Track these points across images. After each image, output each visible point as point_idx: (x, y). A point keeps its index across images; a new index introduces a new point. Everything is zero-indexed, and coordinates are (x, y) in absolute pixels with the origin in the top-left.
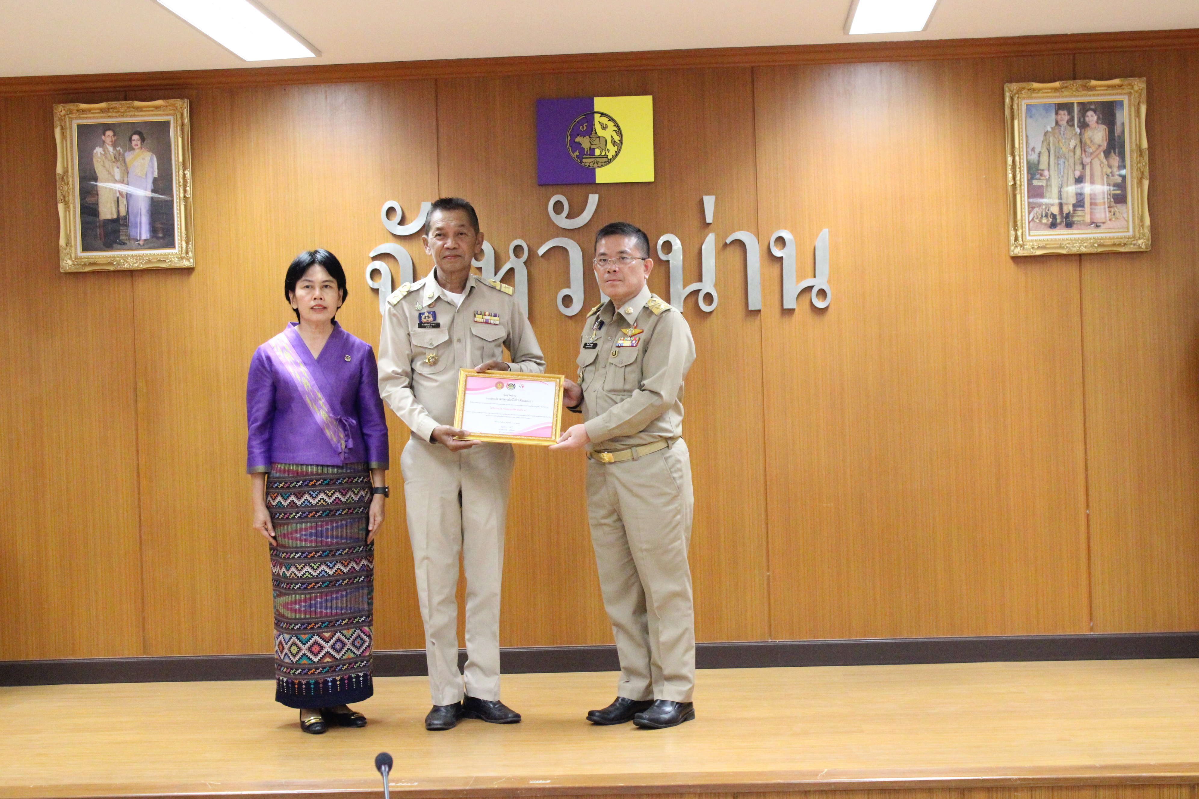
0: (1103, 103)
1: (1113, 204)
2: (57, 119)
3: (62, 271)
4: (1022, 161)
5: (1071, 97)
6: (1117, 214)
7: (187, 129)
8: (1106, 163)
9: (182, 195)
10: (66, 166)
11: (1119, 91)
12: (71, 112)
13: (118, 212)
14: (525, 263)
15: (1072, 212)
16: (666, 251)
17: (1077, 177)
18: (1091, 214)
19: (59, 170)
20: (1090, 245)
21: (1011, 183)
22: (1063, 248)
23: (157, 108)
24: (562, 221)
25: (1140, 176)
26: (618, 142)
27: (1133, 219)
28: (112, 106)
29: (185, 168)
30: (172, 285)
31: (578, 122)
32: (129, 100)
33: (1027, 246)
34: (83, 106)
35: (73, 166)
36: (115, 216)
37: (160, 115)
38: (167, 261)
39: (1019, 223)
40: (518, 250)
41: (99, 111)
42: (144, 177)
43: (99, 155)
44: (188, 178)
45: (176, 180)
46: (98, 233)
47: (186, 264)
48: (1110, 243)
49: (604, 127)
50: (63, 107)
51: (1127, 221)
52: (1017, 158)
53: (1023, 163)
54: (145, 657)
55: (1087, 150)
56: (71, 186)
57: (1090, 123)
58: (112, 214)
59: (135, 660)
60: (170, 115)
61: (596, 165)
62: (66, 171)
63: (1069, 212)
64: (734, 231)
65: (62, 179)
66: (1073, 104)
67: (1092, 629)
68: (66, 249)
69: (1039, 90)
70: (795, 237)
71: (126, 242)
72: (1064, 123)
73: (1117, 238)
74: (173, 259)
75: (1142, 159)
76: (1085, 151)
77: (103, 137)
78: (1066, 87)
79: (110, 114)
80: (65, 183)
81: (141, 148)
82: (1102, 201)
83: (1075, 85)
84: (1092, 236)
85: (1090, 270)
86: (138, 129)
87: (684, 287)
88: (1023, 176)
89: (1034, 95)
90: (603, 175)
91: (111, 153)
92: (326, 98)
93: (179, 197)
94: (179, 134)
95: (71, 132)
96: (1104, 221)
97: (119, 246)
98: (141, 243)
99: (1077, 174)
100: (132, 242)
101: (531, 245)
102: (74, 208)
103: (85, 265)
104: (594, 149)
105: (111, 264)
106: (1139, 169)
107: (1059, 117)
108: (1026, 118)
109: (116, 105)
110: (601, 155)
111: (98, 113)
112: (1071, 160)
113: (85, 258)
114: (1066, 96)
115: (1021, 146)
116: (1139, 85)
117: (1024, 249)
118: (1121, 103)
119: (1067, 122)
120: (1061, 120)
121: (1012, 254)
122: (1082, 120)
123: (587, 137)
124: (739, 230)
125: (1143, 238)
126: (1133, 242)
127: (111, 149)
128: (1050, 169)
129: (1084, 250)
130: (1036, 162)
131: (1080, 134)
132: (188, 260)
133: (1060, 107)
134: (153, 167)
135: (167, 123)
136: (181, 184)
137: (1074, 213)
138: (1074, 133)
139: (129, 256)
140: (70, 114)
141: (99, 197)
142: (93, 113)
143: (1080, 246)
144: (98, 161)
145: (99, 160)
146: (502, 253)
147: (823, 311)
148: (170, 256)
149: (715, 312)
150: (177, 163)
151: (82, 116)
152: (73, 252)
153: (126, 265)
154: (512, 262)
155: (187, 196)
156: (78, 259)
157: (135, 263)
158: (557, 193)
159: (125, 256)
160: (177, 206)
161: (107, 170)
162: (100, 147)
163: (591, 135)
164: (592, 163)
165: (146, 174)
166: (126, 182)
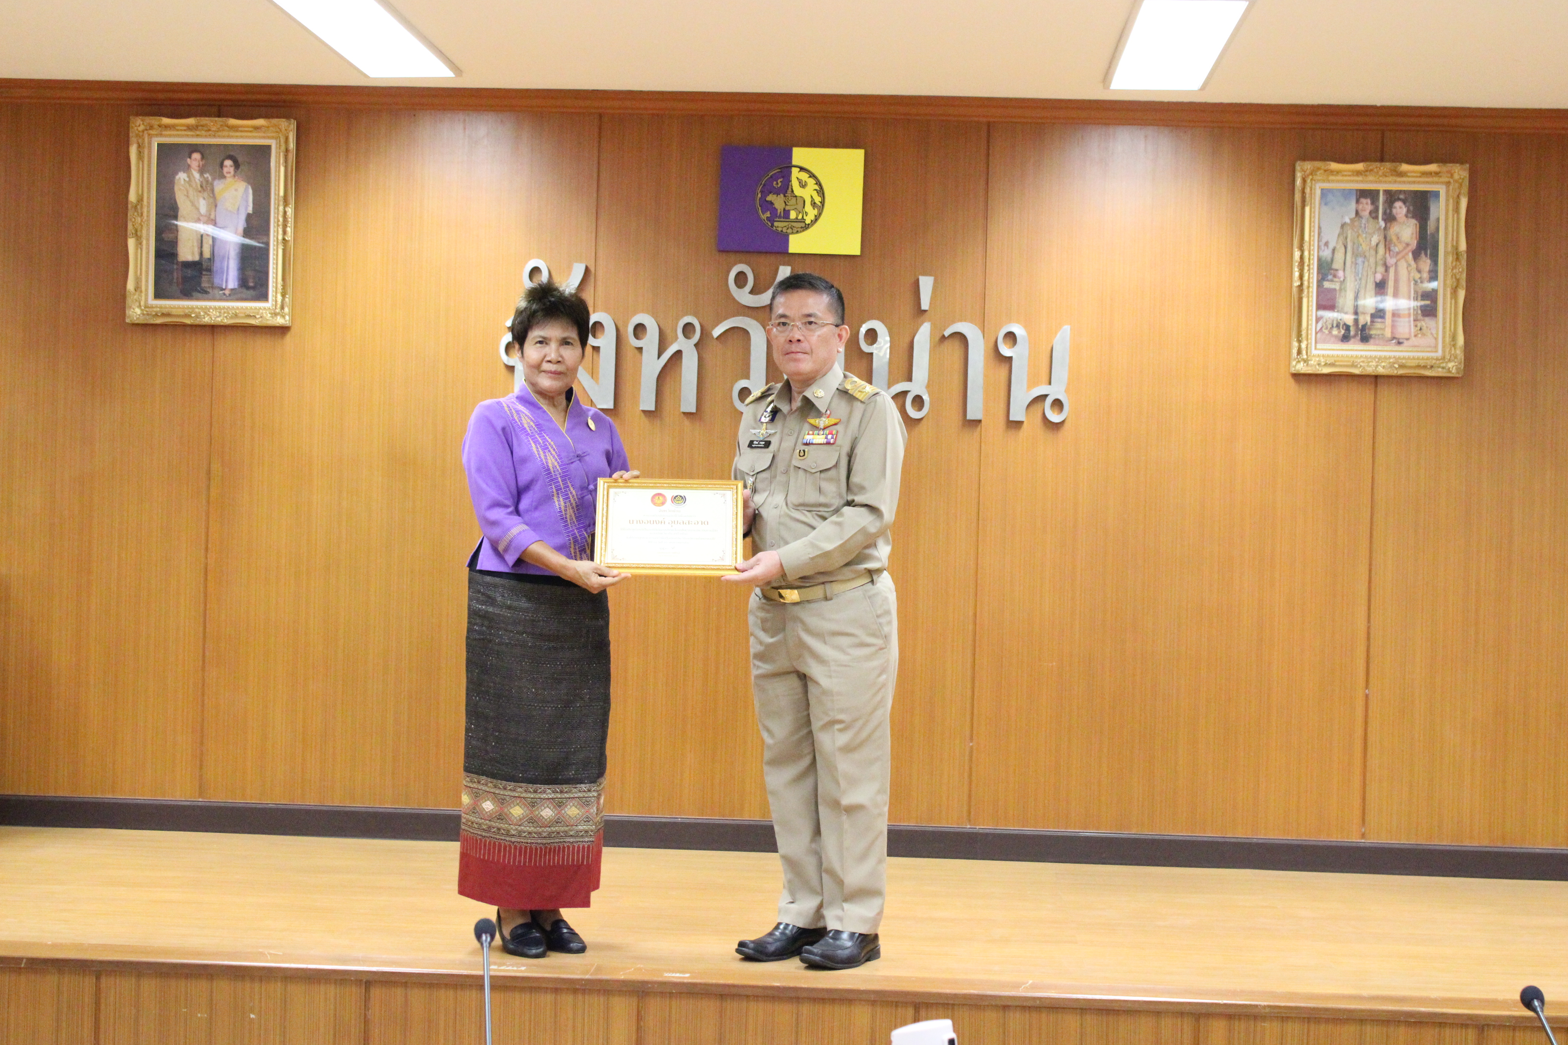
0: (1416, 192)
1: (1420, 317)
2: (134, 134)
3: (128, 321)
4: (1312, 257)
5: (1376, 182)
6: (1424, 328)
7: (292, 156)
8: (1415, 266)
9: (280, 237)
10: (140, 193)
11: (1436, 179)
12: (151, 127)
13: (201, 254)
14: (696, 345)
15: (1369, 323)
16: (869, 342)
17: (1378, 282)
18: (1393, 327)
19: (132, 197)
20: (1388, 366)
21: (1297, 283)
22: (1356, 366)
23: (257, 128)
24: (744, 297)
25: (1455, 284)
26: (819, 204)
27: (1444, 337)
28: (202, 123)
29: (286, 203)
30: (261, 346)
31: (771, 177)
32: (224, 116)
33: (1312, 362)
34: (166, 121)
35: (149, 193)
36: (197, 258)
37: (260, 138)
38: (258, 316)
39: (1304, 333)
40: (688, 329)
41: (185, 128)
42: (236, 212)
43: (182, 182)
44: (290, 216)
45: (275, 217)
46: (175, 278)
47: (280, 321)
48: (1414, 365)
49: (803, 185)
50: (142, 120)
51: (1436, 339)
52: (1306, 253)
53: (1313, 259)
54: (200, 800)
55: (1392, 248)
56: (145, 218)
57: (1398, 217)
58: (193, 254)
59: (188, 803)
60: (272, 138)
61: (790, 231)
62: (140, 200)
63: (1366, 323)
64: (953, 322)
65: (135, 207)
66: (1378, 191)
67: (1363, 836)
68: (134, 294)
69: (1338, 172)
70: (1029, 333)
71: (208, 290)
72: (1366, 214)
73: (1423, 359)
74: (265, 315)
75: (1458, 263)
76: (1390, 250)
77: (188, 159)
78: (1371, 170)
79: (198, 133)
80: (138, 214)
81: (234, 176)
82: (1406, 312)
83: (1382, 168)
84: (1392, 354)
85: (1388, 395)
86: (232, 153)
87: (890, 386)
88: (1312, 276)
89: (1331, 178)
90: (798, 244)
91: (197, 181)
92: (465, 129)
93: (277, 239)
94: (281, 162)
95: (150, 152)
96: (1407, 336)
97: (199, 295)
98: (227, 292)
99: (1379, 277)
100: (216, 291)
101: (704, 324)
102: (148, 244)
103: (156, 315)
104: (789, 211)
105: (187, 316)
106: (1454, 276)
107: (1360, 207)
108: (1320, 204)
109: (208, 122)
110: (797, 218)
111: (184, 130)
112: (1372, 260)
113: (157, 307)
114: (1371, 182)
115: (1312, 238)
116: (1460, 172)
117: (1307, 365)
118: (1436, 194)
119: (1370, 213)
120: (1362, 210)
121: (1293, 370)
122: (1388, 211)
123: (782, 195)
124: (961, 321)
125: (1453, 361)
126: (1442, 365)
127: (197, 175)
128: (1346, 269)
129: (1381, 371)
130: (1329, 259)
131: (1385, 228)
132: (284, 317)
133: (1363, 194)
134: (247, 201)
135: (269, 147)
136: (280, 223)
137: (1371, 325)
138: (1377, 227)
139: (211, 308)
140: (150, 129)
141: (179, 233)
142: (178, 130)
143: (1377, 366)
144: (180, 189)
145: (182, 188)
146: (668, 332)
147: (1057, 426)
148: (261, 311)
149: (924, 419)
150: (277, 197)
151: (164, 133)
152: (143, 298)
153: (206, 319)
154: (680, 343)
155: (287, 239)
156: (148, 307)
157: (218, 317)
158: (741, 262)
159: (206, 307)
160: (274, 250)
161: (190, 201)
162: (184, 172)
163: (786, 192)
164: (786, 228)
165: (238, 209)
166: (212, 217)
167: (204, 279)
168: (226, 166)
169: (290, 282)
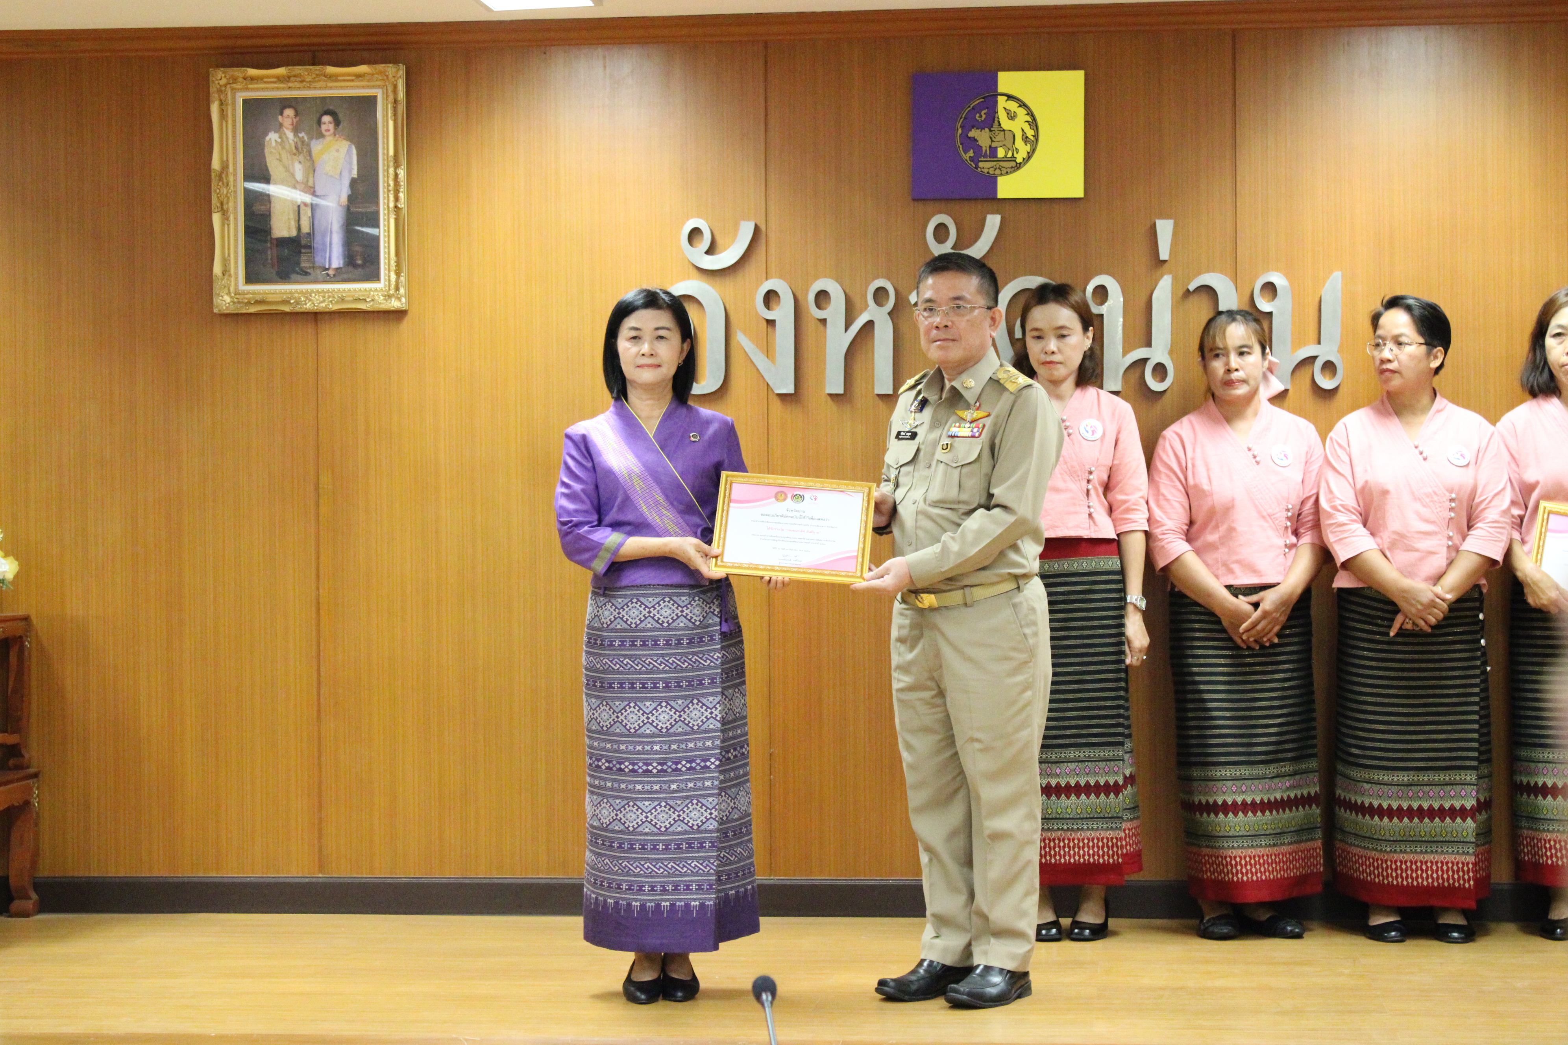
2: (215, 89)
3: (216, 311)
7: (402, 108)
9: (392, 205)
10: (225, 158)
12: (235, 80)
13: (299, 228)
14: (889, 314)
16: (1099, 301)
19: (216, 164)
23: (359, 76)
26: (1032, 138)
28: (294, 73)
29: (397, 166)
30: (373, 335)
31: (973, 108)
32: (320, 64)
34: (252, 72)
35: (235, 158)
36: (294, 233)
37: (363, 87)
38: (368, 300)
40: (880, 295)
41: (275, 80)
42: (338, 178)
43: (274, 144)
44: (402, 179)
45: (384, 182)
46: (269, 257)
47: (395, 304)
49: (1012, 116)
50: (224, 73)
54: (320, 876)
56: (232, 188)
58: (289, 228)
59: (307, 880)
60: (379, 87)
61: (998, 172)
62: (225, 166)
64: (1199, 273)
65: (220, 177)
68: (222, 280)
70: (1291, 282)
71: (309, 271)
74: (377, 298)
77: (280, 117)
79: (290, 85)
80: (223, 184)
81: (335, 135)
86: (331, 108)
87: (1125, 353)
90: (1008, 187)
91: (291, 141)
93: (388, 206)
94: (390, 115)
95: (234, 109)
97: (299, 277)
98: (331, 272)
100: (318, 271)
101: (900, 289)
102: (236, 219)
103: (249, 303)
104: (996, 148)
105: (286, 302)
109: (301, 72)
110: (1006, 157)
111: (274, 82)
113: (248, 293)
123: (987, 130)
124: (1208, 272)
127: (290, 135)
132: (399, 299)
134: (351, 163)
135: (373, 99)
136: (391, 188)
139: (312, 291)
140: (233, 83)
141: (272, 205)
142: (265, 82)
144: (271, 152)
145: (273, 151)
146: (857, 300)
147: (1329, 394)
148: (372, 293)
149: (1169, 392)
150: (386, 157)
151: (250, 86)
152: (233, 284)
153: (308, 305)
154: (871, 312)
155: (399, 206)
156: (239, 294)
157: (322, 302)
158: (940, 212)
159: (307, 292)
160: (384, 220)
161: (285, 167)
162: (275, 132)
163: (992, 127)
164: (993, 169)
165: (341, 173)
166: (310, 183)
167: (303, 258)
168: (325, 123)
169: (405, 256)
